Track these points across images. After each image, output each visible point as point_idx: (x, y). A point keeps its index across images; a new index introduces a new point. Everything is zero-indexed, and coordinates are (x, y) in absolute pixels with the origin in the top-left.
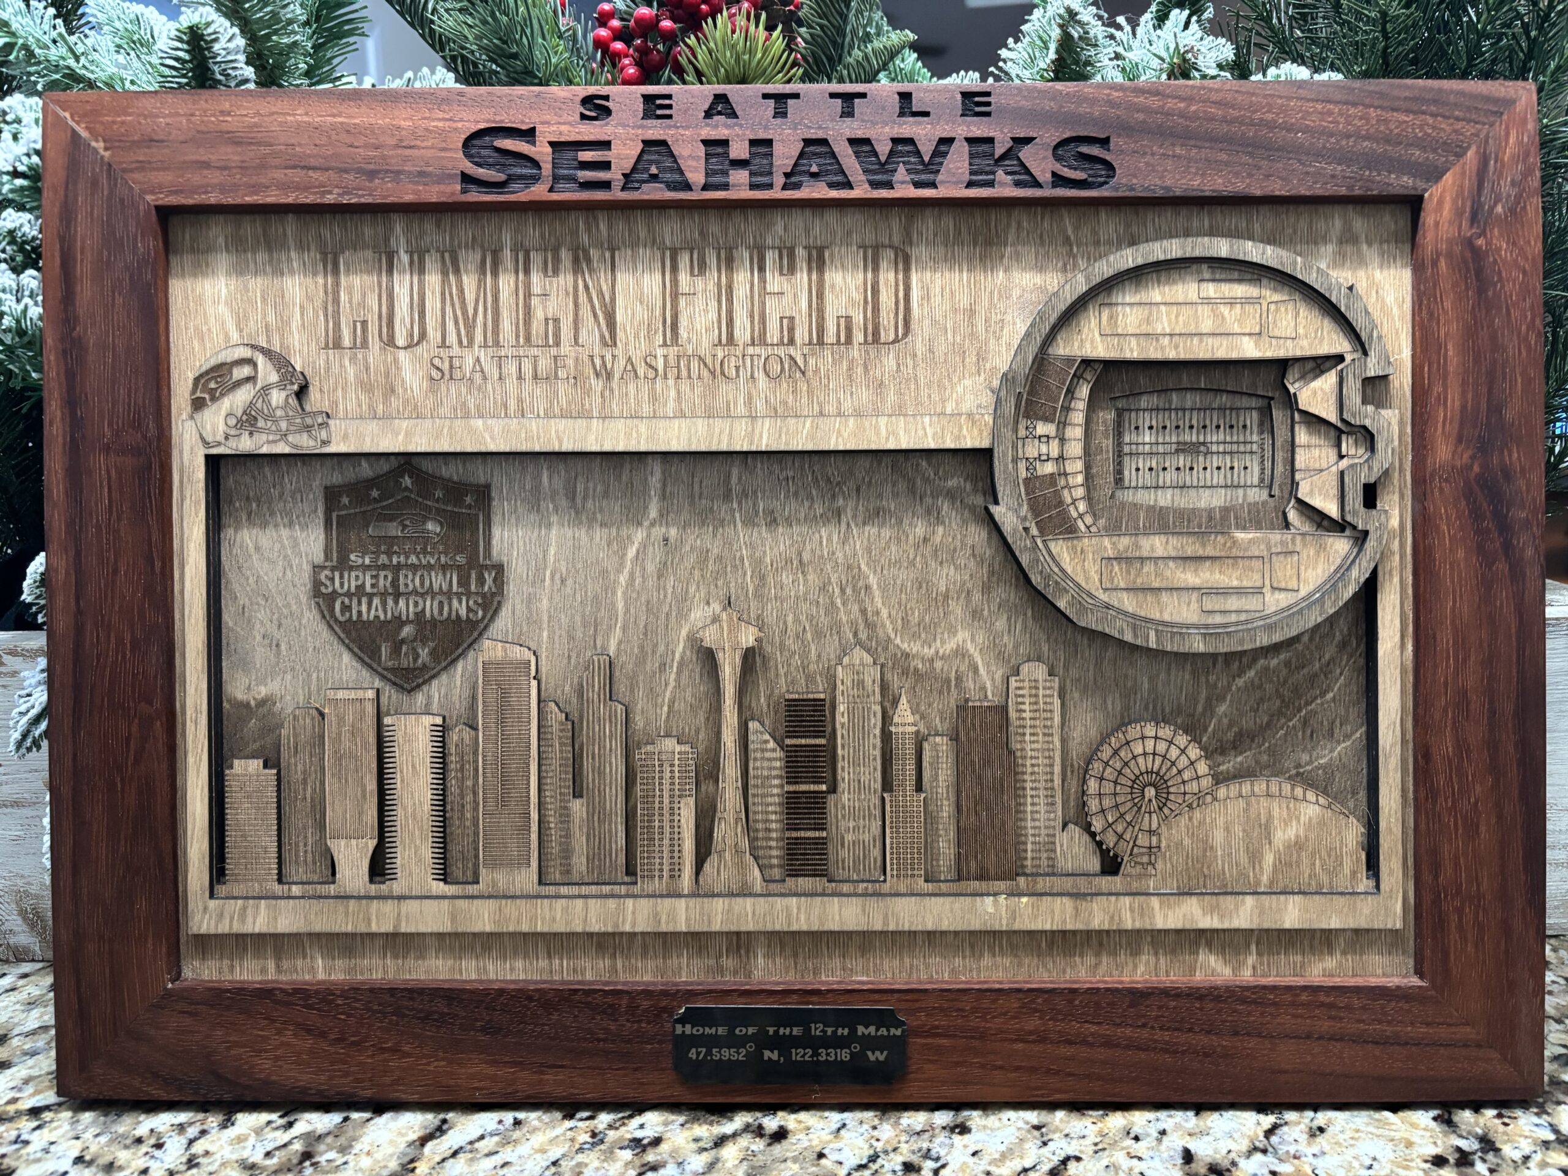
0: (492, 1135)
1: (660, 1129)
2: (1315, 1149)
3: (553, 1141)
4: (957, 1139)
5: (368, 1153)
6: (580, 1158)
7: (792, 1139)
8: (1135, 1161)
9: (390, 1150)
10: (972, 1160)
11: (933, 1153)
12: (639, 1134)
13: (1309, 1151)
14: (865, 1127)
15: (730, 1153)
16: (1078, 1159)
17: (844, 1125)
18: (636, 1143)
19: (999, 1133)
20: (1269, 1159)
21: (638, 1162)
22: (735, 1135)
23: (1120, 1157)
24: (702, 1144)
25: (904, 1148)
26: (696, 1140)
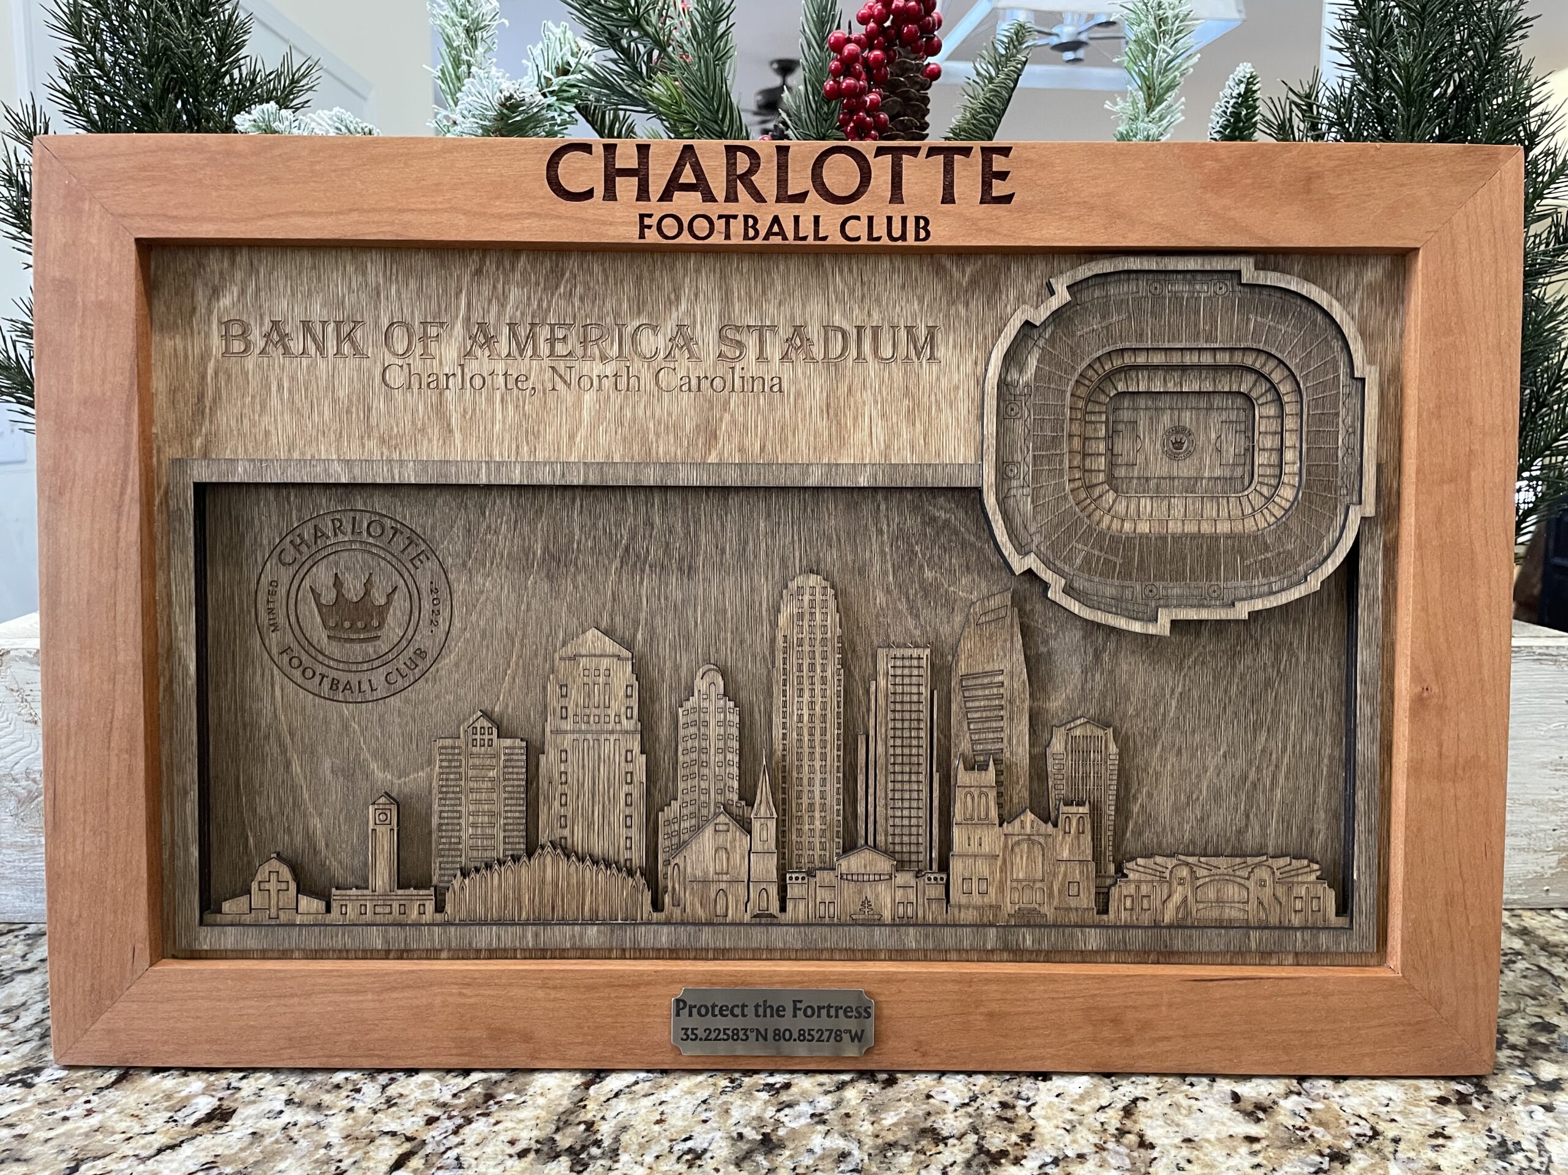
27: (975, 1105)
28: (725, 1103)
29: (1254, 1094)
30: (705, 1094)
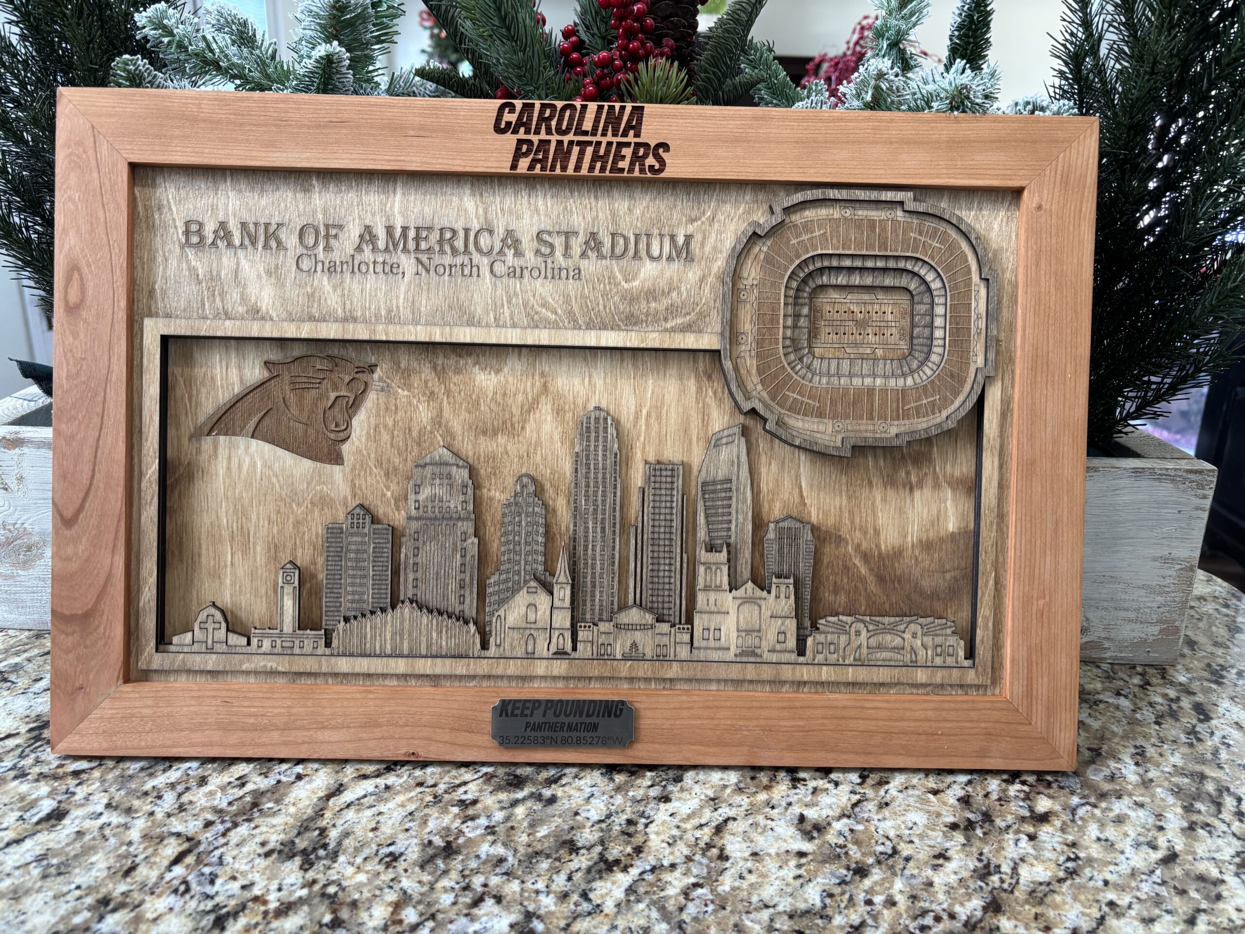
0: (371, 795)
1: (477, 794)
2: (880, 816)
3: (410, 800)
4: (662, 806)
5: (294, 804)
6: (426, 811)
7: (559, 803)
8: (769, 822)
9: (307, 803)
10: (670, 818)
11: (646, 814)
12: (464, 797)
13: (876, 818)
14: (606, 796)
15: (520, 811)
16: (735, 819)
17: (593, 795)
18: (462, 803)
19: (689, 803)
20: (851, 821)
21: (462, 815)
22: (524, 799)
23: (760, 819)
24: (502, 805)
25: (628, 809)
26: (500, 802)
27: (608, 821)
28: (426, 815)
29: (816, 816)
30: (411, 807)
